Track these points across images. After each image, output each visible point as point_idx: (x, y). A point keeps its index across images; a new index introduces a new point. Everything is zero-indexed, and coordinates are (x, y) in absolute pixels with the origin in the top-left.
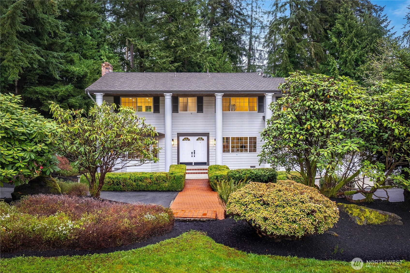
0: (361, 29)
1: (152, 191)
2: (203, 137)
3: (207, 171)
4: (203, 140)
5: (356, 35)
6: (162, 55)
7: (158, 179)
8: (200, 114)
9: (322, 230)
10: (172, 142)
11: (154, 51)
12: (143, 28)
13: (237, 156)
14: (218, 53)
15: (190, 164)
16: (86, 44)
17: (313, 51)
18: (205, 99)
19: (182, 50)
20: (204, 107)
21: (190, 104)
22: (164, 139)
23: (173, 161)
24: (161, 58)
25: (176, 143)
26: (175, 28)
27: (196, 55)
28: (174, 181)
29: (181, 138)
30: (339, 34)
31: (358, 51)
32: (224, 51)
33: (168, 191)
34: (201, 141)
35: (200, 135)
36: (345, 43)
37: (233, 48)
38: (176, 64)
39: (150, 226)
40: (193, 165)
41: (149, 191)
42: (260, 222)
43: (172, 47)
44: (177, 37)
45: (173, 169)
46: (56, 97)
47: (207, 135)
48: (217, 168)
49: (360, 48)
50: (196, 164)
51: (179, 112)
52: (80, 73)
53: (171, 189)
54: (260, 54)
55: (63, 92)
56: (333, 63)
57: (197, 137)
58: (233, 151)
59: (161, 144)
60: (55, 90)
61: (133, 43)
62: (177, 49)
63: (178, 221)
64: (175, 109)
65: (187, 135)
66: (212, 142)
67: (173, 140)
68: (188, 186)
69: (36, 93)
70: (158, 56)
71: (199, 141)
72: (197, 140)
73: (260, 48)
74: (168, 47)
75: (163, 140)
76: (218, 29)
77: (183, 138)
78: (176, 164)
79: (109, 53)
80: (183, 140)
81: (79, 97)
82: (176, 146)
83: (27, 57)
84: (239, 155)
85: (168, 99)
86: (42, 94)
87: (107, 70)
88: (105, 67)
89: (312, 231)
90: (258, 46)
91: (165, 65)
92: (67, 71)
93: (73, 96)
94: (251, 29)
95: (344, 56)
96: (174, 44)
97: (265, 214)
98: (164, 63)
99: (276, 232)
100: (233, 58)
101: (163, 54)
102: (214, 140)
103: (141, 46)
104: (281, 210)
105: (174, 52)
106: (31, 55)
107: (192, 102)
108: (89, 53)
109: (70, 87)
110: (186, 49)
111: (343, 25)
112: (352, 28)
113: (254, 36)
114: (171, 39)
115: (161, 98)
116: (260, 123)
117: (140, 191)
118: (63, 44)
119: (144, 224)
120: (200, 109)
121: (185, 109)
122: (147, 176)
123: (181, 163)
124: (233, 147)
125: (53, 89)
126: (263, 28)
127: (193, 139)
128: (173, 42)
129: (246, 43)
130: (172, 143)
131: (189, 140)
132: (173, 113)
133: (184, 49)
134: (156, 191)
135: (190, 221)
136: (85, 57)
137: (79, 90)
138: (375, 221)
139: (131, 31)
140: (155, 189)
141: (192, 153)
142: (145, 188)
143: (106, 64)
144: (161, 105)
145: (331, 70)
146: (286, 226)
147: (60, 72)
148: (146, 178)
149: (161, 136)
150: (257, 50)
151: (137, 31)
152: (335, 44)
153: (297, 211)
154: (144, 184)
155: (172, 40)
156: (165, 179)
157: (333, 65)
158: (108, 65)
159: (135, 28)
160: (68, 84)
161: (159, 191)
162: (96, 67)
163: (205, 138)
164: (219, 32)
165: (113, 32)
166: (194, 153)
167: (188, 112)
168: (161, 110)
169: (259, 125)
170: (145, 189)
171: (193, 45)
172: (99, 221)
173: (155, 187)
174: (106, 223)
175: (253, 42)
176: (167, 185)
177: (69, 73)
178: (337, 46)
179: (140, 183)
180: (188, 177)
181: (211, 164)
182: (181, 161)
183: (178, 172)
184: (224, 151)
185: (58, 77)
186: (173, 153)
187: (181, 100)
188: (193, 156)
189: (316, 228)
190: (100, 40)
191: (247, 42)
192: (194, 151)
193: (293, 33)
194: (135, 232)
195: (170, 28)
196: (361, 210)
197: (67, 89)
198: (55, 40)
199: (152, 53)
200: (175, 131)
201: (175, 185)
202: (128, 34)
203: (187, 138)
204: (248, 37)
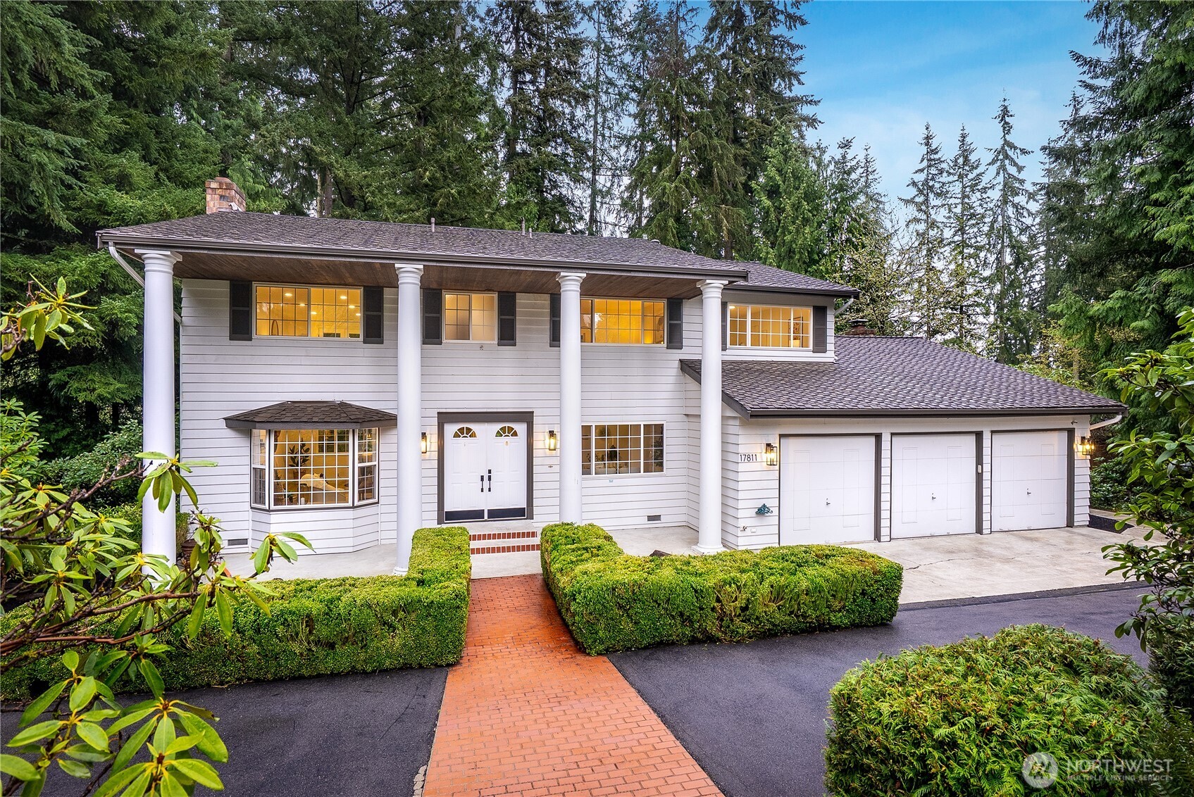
2: (516, 427)
4: (515, 434)
6: (398, 203)
8: (507, 350)
10: (423, 443)
11: (379, 189)
12: (352, 129)
13: (611, 484)
15: (476, 515)
17: (726, 226)
18: (521, 300)
19: (449, 195)
20: (518, 326)
21: (477, 316)
22: (394, 432)
23: (426, 515)
25: (435, 447)
26: (432, 140)
27: (482, 213)
28: (429, 624)
29: (450, 429)
30: (773, 192)
31: (812, 230)
32: (540, 217)
33: (406, 668)
34: (511, 439)
35: (505, 420)
36: (789, 209)
40: (486, 517)
41: (319, 677)
44: (437, 162)
45: (423, 557)
47: (526, 417)
48: (574, 538)
49: (815, 224)
50: (496, 514)
51: (444, 341)
52: (142, 214)
53: (414, 660)
55: (80, 275)
57: (498, 426)
59: (385, 448)
60: (50, 267)
61: (324, 159)
64: (432, 332)
65: (466, 420)
66: (542, 441)
67: (424, 435)
71: (503, 438)
72: (499, 434)
75: (391, 436)
76: (528, 163)
77: (456, 427)
78: (434, 518)
79: (256, 182)
80: (456, 435)
82: (435, 456)
84: (616, 482)
85: (408, 286)
87: (225, 204)
88: (219, 191)
90: (608, 216)
94: (594, 174)
95: (788, 238)
96: (430, 179)
102: (547, 435)
103: (346, 171)
107: (482, 309)
108: (191, 172)
109: (105, 258)
110: (459, 193)
111: (780, 172)
113: (601, 192)
114: (421, 167)
115: (387, 293)
116: (672, 380)
118: (86, 114)
120: (507, 335)
121: (463, 332)
123: (451, 515)
124: (600, 457)
125: (46, 262)
127: (485, 431)
128: (427, 173)
129: (584, 205)
130: (422, 445)
131: (473, 435)
132: (424, 343)
133: (453, 191)
134: (354, 674)
136: (180, 181)
140: (344, 665)
141: (482, 478)
142: (300, 666)
143: (221, 184)
144: (386, 314)
149: (387, 421)
155: (426, 170)
158: (229, 188)
161: (365, 674)
163: (521, 428)
164: (530, 170)
166: (490, 478)
167: (470, 341)
168: (387, 334)
169: (670, 387)
170: (304, 671)
171: (475, 185)
173: (344, 657)
175: (598, 205)
176: (398, 642)
177: (109, 214)
178: (773, 216)
181: (539, 512)
182: (448, 508)
186: (426, 499)
187: (450, 300)
188: (486, 489)
190: (230, 142)
191: (587, 205)
192: (490, 472)
193: (686, 183)
195: (420, 139)
197: (93, 264)
199: (374, 192)
200: (433, 404)
201: (432, 640)
203: (469, 430)
204: (589, 192)
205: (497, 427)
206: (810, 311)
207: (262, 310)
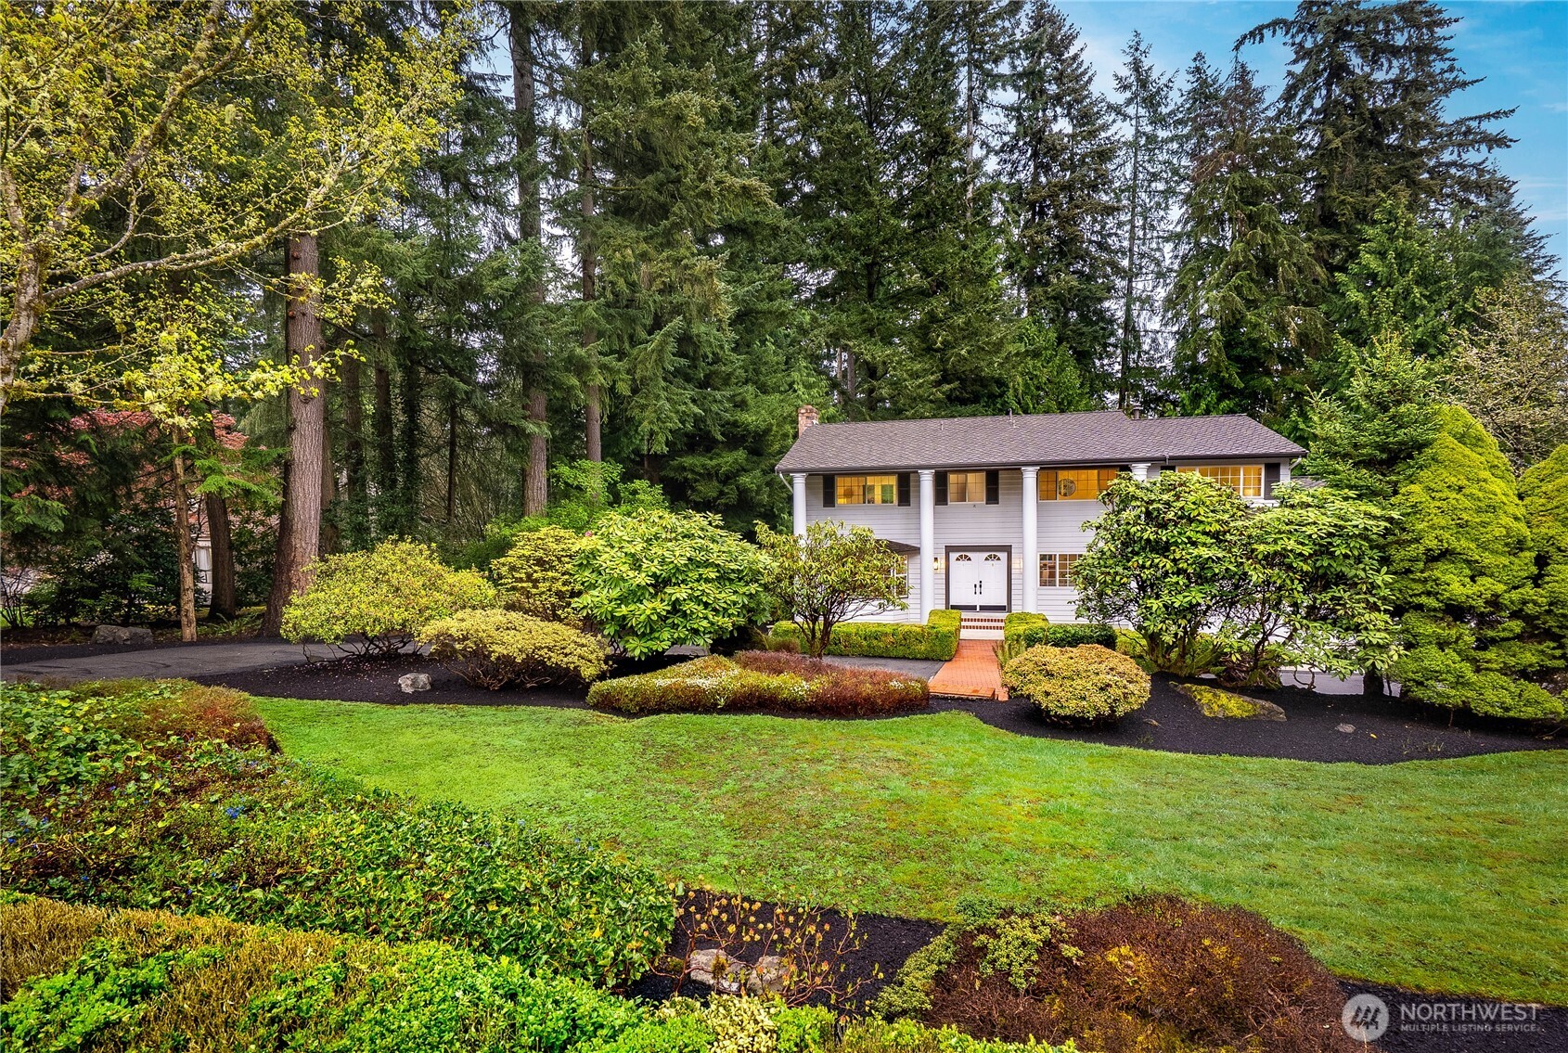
0: (1436, 261)
1: (896, 658)
2: (998, 554)
3: (1002, 624)
5: (1422, 280)
6: (915, 369)
7: (906, 636)
8: (992, 507)
9: (1121, 710)
11: (899, 363)
13: (1072, 593)
14: (1046, 349)
15: (973, 608)
16: (766, 363)
17: (1294, 329)
18: (1002, 475)
19: (959, 355)
20: (1000, 493)
21: (971, 487)
22: (918, 557)
23: (937, 602)
24: (914, 375)
25: (943, 566)
27: (991, 363)
28: (937, 642)
29: (954, 556)
32: (1059, 343)
33: (926, 659)
34: (995, 562)
35: (992, 550)
36: (1385, 303)
37: (1083, 334)
38: (946, 387)
39: (897, 696)
40: (977, 610)
41: (890, 658)
42: (1040, 698)
43: (937, 350)
44: (948, 327)
45: (935, 619)
46: (717, 474)
47: (1007, 549)
48: (1023, 617)
50: (983, 608)
51: (949, 503)
52: (758, 427)
53: (931, 655)
54: (1154, 341)
56: (1350, 357)
57: (986, 554)
58: (1063, 583)
59: (912, 567)
60: (714, 462)
62: (950, 352)
63: (936, 698)
64: (941, 497)
65: (965, 550)
67: (936, 559)
68: (964, 652)
69: (684, 469)
70: (907, 371)
71: (990, 562)
73: (1155, 324)
74: (930, 349)
75: (916, 560)
76: (1046, 292)
77: (957, 555)
78: (943, 607)
79: (808, 375)
81: (758, 473)
82: (944, 571)
83: (677, 412)
84: (1076, 592)
85: (927, 483)
86: (693, 471)
87: (809, 422)
88: (806, 415)
89: (1107, 711)
90: (1150, 322)
91: (920, 391)
92: (735, 424)
93: (745, 471)
94: (1130, 281)
96: (942, 343)
97: (1048, 687)
98: (920, 386)
99: (1060, 712)
100: (1084, 357)
101: (918, 366)
103: (873, 355)
104: (1068, 683)
105: (941, 360)
106: (683, 408)
107: (976, 482)
108: (771, 381)
109: (740, 455)
111: (1382, 255)
112: (1411, 260)
113: (1139, 299)
115: (912, 477)
117: (874, 657)
118: (729, 375)
119: (891, 693)
120: (992, 497)
121: (962, 496)
122: (888, 630)
123: (954, 607)
124: (1062, 575)
125: (711, 459)
126: (1160, 275)
127: (978, 557)
128: (940, 338)
129: (1116, 317)
130: (936, 565)
132: (936, 505)
133: (963, 352)
134: (904, 658)
135: (953, 699)
136: (764, 389)
137: (755, 458)
138: (1237, 713)
139: (850, 325)
140: (901, 654)
142: (883, 652)
143: (807, 410)
144: (912, 490)
145: (1344, 376)
146: (1073, 704)
147: (723, 426)
148: (886, 634)
149: (913, 551)
150: (1146, 331)
151: (864, 321)
152: (1357, 307)
153: (1089, 686)
154: (881, 644)
155: (938, 335)
156: (920, 637)
157: (1347, 363)
158: (811, 411)
159: (860, 318)
160: (736, 448)
161: (909, 659)
162: (788, 410)
163: (1003, 556)
164: (1048, 299)
165: (816, 332)
167: (967, 503)
168: (912, 500)
170: (884, 655)
171: (984, 343)
172: (836, 684)
173: (901, 651)
174: (845, 688)
175: (1135, 313)
176: (923, 648)
177: (739, 427)
178: (1364, 312)
179: (875, 642)
180: (964, 634)
181: (1016, 609)
182: (952, 602)
183: (945, 625)
184: (1043, 583)
185: (720, 437)
186: (937, 596)
187: (952, 478)
189: (1111, 708)
190: (791, 350)
191: (1120, 315)
193: (1238, 289)
194: (879, 701)
196: (1215, 695)
197: (736, 459)
198: (716, 367)
199: (894, 368)
200: (941, 541)
201: (938, 649)
202: (844, 332)
203: (967, 556)
204: (1123, 301)
206: (1261, 468)
207: (840, 490)
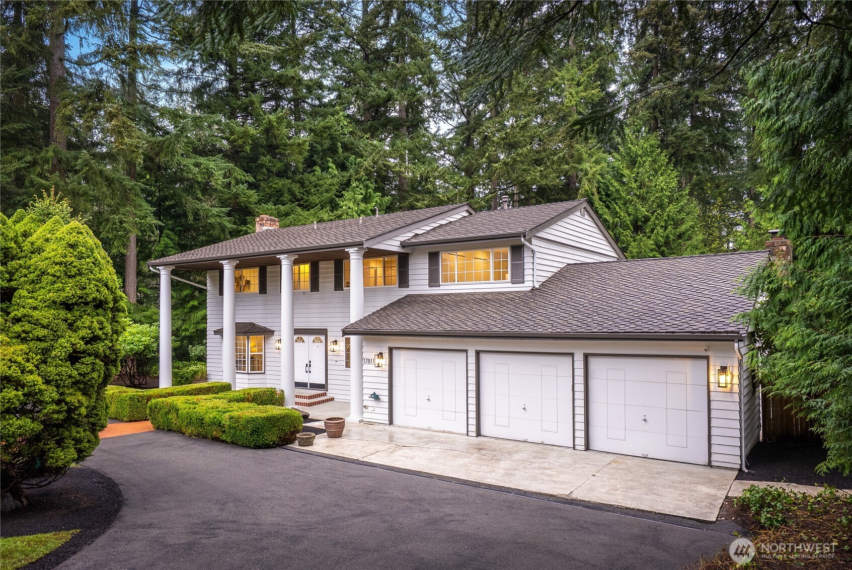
4: (320, 341)
8: (315, 294)
15: (305, 385)
18: (321, 265)
20: (320, 280)
34: (319, 344)
35: (316, 333)
40: (308, 387)
47: (325, 332)
50: (312, 386)
57: (314, 337)
65: (299, 333)
66: (331, 346)
71: (316, 344)
72: (314, 341)
77: (296, 337)
80: (298, 341)
88: (259, 223)
102: (333, 343)
107: (304, 272)
127: (308, 339)
131: (303, 341)
141: (307, 365)
144: (268, 279)
158: (262, 219)
163: (323, 338)
166: (310, 365)
168: (269, 289)
181: (330, 387)
188: (308, 371)
192: (310, 362)
203: (301, 338)
205: (312, 337)
206: (508, 251)
